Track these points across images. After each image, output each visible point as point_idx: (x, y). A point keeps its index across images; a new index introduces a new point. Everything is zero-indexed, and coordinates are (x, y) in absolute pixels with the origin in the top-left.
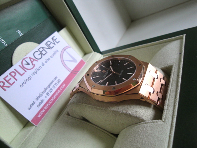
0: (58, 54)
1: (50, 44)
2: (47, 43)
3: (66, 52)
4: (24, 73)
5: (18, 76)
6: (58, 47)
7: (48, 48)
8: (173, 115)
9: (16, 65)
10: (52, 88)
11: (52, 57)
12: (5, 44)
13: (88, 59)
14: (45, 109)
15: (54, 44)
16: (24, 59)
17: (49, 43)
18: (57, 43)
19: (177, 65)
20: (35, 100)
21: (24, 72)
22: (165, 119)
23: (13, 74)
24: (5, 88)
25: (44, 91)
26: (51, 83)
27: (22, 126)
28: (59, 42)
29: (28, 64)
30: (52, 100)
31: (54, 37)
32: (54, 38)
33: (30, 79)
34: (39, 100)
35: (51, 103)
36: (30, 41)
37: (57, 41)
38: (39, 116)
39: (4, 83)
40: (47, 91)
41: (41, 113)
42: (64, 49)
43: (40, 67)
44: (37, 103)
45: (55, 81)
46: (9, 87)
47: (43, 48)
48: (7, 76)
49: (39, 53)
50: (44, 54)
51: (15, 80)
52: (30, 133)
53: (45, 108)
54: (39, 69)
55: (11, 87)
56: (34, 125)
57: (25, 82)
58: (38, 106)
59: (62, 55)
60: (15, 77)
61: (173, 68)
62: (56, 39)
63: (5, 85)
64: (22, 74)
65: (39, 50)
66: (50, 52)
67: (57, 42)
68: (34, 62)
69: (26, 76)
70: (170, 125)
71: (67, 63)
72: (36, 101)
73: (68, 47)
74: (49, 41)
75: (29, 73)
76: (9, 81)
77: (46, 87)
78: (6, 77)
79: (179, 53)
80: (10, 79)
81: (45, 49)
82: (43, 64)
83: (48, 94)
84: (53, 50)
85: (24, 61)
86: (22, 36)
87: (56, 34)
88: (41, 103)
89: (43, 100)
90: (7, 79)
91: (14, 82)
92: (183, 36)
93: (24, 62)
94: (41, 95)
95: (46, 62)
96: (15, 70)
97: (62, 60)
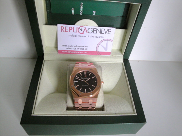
0: (101, 39)
2: (102, 29)
4: (75, 32)
5: (72, 31)
6: (106, 36)
8: (68, 115)
9: (76, 26)
11: (96, 37)
13: (115, 55)
15: (106, 33)
16: (82, 27)
18: (108, 34)
20: (68, 45)
22: (66, 112)
23: (71, 28)
24: (62, 30)
25: (75, 46)
26: (82, 47)
29: (82, 30)
30: (74, 52)
32: (109, 30)
33: (75, 37)
34: (69, 47)
35: (72, 53)
37: (109, 33)
38: (63, 52)
39: (64, 29)
40: (76, 47)
41: (65, 52)
42: (107, 40)
43: (85, 36)
44: (68, 47)
45: (84, 48)
46: (64, 31)
48: (68, 27)
49: (93, 30)
50: (94, 32)
52: (54, 53)
53: (68, 52)
56: (57, 52)
57: (72, 36)
58: (66, 48)
59: (102, 41)
60: (70, 30)
61: (101, 111)
63: (63, 30)
64: (74, 31)
65: (94, 28)
66: (98, 34)
69: (74, 34)
73: (111, 40)
75: (78, 34)
76: (66, 30)
77: (78, 45)
79: (116, 113)
80: (68, 29)
82: (88, 36)
83: (75, 49)
84: (102, 35)
86: (94, 15)
88: (69, 49)
89: (71, 49)
90: (67, 28)
91: (68, 32)
92: (135, 114)
94: (72, 46)
95: (91, 37)
96: (73, 27)
97: (100, 43)
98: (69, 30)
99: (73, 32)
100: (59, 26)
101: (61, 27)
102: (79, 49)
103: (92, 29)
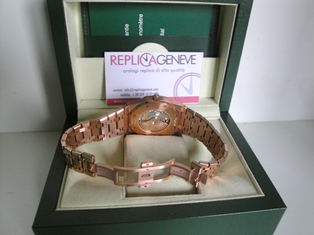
0: (181, 74)
2: (181, 56)
3: (191, 78)
4: (136, 64)
5: (129, 62)
6: (188, 68)
9: (136, 53)
10: (145, 94)
11: (172, 71)
15: (188, 62)
16: (147, 54)
17: (183, 57)
18: (192, 63)
20: (123, 89)
21: (137, 63)
23: (128, 58)
24: (113, 63)
25: (137, 90)
26: (148, 90)
29: (146, 60)
32: (194, 57)
33: (136, 72)
34: (126, 92)
37: (194, 61)
38: (115, 102)
39: (115, 59)
40: (139, 92)
41: (119, 102)
42: (192, 74)
43: (153, 71)
44: (123, 93)
45: (153, 92)
46: (116, 64)
47: (173, 57)
48: (122, 56)
49: (165, 59)
50: (168, 63)
53: (125, 101)
54: (151, 71)
55: (118, 66)
57: (130, 71)
58: (122, 95)
59: (182, 77)
60: (127, 61)
63: (115, 61)
64: (134, 63)
65: (167, 56)
66: (175, 65)
72: (124, 91)
73: (198, 75)
74: (185, 56)
75: (140, 67)
76: (120, 61)
77: (141, 88)
80: (122, 60)
82: (158, 70)
83: (137, 94)
84: (181, 66)
85: (146, 55)
86: (162, 36)
88: (125, 95)
89: (129, 95)
90: (121, 58)
91: (123, 64)
92: (261, 194)
94: (132, 90)
95: (163, 71)
96: (132, 56)
97: (179, 81)
98: (124, 61)
99: (133, 64)
101: (111, 56)
103: (165, 57)
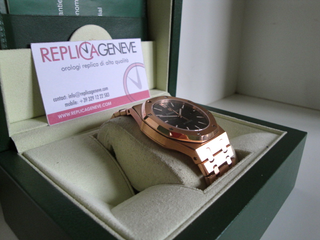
0: (126, 65)
1: (125, 47)
2: (121, 43)
3: (137, 69)
4: (75, 58)
5: (66, 56)
7: (119, 49)
9: (73, 43)
10: (95, 97)
11: (117, 62)
12: (77, 13)
13: (156, 95)
14: (71, 114)
15: (129, 51)
16: (85, 43)
17: (124, 45)
19: (256, 155)
20: (67, 96)
21: (77, 56)
22: (207, 192)
23: (64, 50)
24: (45, 58)
25: (84, 94)
26: (97, 91)
27: (31, 116)
28: (136, 52)
29: (87, 51)
30: (86, 110)
31: (134, 42)
32: (133, 45)
33: (78, 69)
34: (72, 100)
35: (82, 112)
36: (106, 29)
37: (134, 49)
38: (60, 117)
39: (48, 53)
40: (87, 96)
41: (64, 116)
42: (136, 65)
43: (97, 65)
44: (68, 101)
45: (103, 92)
46: (50, 60)
47: (114, 46)
48: (56, 48)
49: (106, 48)
50: (111, 53)
51: (60, 58)
52: (38, 127)
53: (73, 113)
54: (95, 65)
55: (53, 62)
56: (47, 123)
57: (70, 68)
58: (66, 105)
59: (130, 68)
60: (64, 55)
61: (250, 156)
62: (135, 47)
63: (47, 56)
64: (73, 56)
65: (108, 44)
66: (118, 56)
67: (134, 51)
68: (94, 55)
69: (75, 62)
70: (210, 199)
71: (129, 82)
72: (68, 98)
73: (141, 65)
74: (124, 43)
75: (80, 61)
76: (55, 55)
77: (88, 90)
78: (53, 48)
79: (266, 145)
80: (57, 53)
81: (115, 48)
82: (102, 64)
83: (85, 99)
84: (124, 56)
86: (101, 17)
87: (138, 41)
88: (71, 104)
89: (76, 103)
90: (54, 50)
91: (59, 60)
92: (283, 133)
93: (84, 46)
94: (78, 95)
95: (107, 63)
96: (69, 47)
98: (60, 54)
99: (72, 58)
100: (36, 47)
101: (41, 49)
102: (92, 97)
